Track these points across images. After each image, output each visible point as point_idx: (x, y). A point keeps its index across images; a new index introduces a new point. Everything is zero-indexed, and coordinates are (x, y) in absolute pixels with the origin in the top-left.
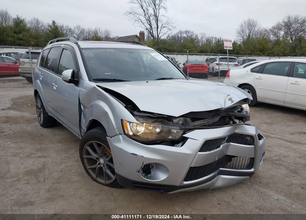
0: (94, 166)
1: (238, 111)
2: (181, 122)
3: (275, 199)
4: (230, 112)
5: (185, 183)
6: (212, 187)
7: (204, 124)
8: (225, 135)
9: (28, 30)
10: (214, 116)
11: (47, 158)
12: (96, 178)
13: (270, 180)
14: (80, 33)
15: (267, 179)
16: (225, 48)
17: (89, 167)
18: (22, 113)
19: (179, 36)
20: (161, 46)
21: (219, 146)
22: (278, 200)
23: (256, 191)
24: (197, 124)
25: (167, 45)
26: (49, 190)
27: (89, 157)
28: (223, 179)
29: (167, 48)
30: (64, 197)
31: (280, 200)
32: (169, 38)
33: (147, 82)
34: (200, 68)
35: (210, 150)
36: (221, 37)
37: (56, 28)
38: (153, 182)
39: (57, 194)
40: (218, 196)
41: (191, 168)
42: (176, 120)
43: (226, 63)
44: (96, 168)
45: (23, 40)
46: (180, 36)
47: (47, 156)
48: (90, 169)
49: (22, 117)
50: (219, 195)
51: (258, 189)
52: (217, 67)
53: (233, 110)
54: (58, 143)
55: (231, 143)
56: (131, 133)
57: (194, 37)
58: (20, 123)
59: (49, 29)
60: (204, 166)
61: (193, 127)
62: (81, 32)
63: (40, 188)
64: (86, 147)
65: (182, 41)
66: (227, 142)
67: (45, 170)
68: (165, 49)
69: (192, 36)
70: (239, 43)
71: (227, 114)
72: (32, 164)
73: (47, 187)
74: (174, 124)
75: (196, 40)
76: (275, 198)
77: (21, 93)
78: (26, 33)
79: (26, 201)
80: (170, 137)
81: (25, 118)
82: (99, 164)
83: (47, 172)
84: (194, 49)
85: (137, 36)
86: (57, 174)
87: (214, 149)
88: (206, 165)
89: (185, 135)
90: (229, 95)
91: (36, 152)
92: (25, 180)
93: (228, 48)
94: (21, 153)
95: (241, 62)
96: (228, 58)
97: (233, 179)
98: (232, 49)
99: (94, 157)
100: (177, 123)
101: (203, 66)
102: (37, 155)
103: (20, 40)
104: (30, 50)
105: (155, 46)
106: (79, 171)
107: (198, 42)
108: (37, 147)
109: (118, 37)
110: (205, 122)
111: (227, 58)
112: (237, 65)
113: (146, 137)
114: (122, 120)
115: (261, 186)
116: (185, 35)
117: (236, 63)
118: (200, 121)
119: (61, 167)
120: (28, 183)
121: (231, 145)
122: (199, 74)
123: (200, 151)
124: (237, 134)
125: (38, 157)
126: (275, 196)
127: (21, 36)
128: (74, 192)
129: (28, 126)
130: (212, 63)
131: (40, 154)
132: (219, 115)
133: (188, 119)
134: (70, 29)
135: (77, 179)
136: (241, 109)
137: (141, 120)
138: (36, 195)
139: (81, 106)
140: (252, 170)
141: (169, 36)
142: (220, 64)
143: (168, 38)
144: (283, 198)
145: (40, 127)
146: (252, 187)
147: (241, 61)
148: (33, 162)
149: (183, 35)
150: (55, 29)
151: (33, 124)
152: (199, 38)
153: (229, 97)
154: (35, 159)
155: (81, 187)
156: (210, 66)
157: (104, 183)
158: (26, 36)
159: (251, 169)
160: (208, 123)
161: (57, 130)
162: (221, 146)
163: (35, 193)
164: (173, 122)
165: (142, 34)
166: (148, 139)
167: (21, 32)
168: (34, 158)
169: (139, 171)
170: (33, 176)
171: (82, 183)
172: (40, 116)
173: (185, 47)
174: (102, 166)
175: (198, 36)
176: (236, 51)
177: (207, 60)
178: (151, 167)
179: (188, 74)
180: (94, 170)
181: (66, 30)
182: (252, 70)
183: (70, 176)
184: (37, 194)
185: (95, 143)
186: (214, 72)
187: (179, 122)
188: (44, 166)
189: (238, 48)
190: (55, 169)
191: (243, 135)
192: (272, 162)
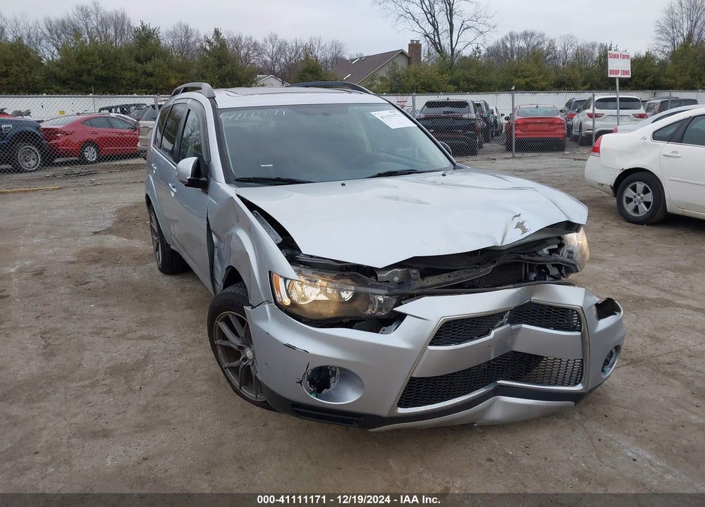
0: (235, 364)
1: (551, 251)
2: (396, 279)
3: (627, 456)
4: (524, 254)
5: (401, 411)
6: (478, 422)
7: (448, 283)
8: (501, 308)
9: (164, 54)
10: (478, 265)
11: (156, 341)
12: (240, 389)
13: (633, 412)
14: (277, 52)
15: (625, 408)
16: (610, 76)
17: (226, 365)
18: (130, 240)
19: (506, 47)
20: (458, 73)
21: (488, 333)
22: (635, 460)
23: (587, 436)
24: (429, 284)
25: (473, 71)
26: (145, 409)
27: (225, 343)
28: (505, 406)
29: (474, 77)
30: (169, 424)
31: (639, 460)
32: (477, 55)
33: (343, 185)
34: (546, 127)
35: (460, 342)
36: (611, 45)
37: (223, 44)
38: (332, 407)
39: (159, 417)
40: (494, 441)
41: (412, 379)
42: (385, 275)
43: (614, 112)
44: (239, 367)
45: (154, 75)
46: (509, 45)
47: (157, 338)
48: (229, 368)
49: (129, 251)
50: (496, 439)
51: (595, 432)
52: (589, 123)
53: (534, 249)
54: (186, 309)
55: (524, 326)
56: (287, 302)
57: (545, 47)
58: (122, 264)
59: (208, 48)
60: (448, 376)
61: (417, 291)
62: (280, 49)
63: (129, 404)
64: (219, 323)
65: (515, 57)
66: (511, 321)
67: (147, 366)
68: (468, 80)
69: (539, 44)
70: (661, 56)
71: (515, 258)
72: (125, 352)
73: (143, 402)
74: (379, 282)
75: (550, 53)
76: (630, 454)
77: (138, 195)
78: (159, 61)
79: (98, 428)
80: (369, 311)
81: (133, 251)
82: (245, 359)
83: (149, 370)
84: (542, 76)
85: (402, 53)
86: (168, 375)
87: (472, 339)
88: (453, 374)
89: (399, 309)
90: (518, 216)
91: (137, 328)
92: (106, 385)
93: (620, 74)
94: (110, 329)
95: (657, 107)
96: (618, 100)
97: (529, 406)
98: (630, 76)
99: (234, 344)
100: (388, 282)
101: (551, 122)
102: (140, 333)
103: (148, 76)
104: (156, 102)
105: (444, 75)
106: (211, 371)
107: (555, 58)
108: (143, 316)
109: (361, 58)
110: (451, 279)
111: (614, 100)
112: (642, 116)
113: (316, 310)
114: (270, 272)
115: (604, 425)
116: (522, 44)
117: (642, 111)
118: (439, 276)
119: (180, 361)
120: (109, 392)
121: (522, 330)
122: (543, 140)
123: (431, 344)
124: (538, 304)
125: (140, 337)
126: (631, 451)
127: (149, 67)
128: (192, 416)
129: (135, 270)
130: (578, 112)
131: (144, 332)
132: (494, 262)
133: (414, 271)
134: (255, 43)
135: (205, 388)
136: (558, 245)
137: (309, 273)
138: (118, 417)
139: (213, 235)
140: (579, 387)
141: (477, 48)
142: (597, 116)
143: (475, 54)
144: (648, 456)
145: (158, 272)
146: (581, 425)
147: (657, 104)
148: (129, 348)
149: (516, 44)
150: (220, 49)
151: (145, 267)
152: (559, 49)
153: (517, 220)
154: (133, 341)
155: (208, 405)
156: (576, 120)
157: (255, 399)
158: (160, 66)
159: (576, 384)
160: (458, 280)
161: (190, 280)
162: (493, 332)
163: (117, 414)
164: (377, 279)
165: (415, 46)
166: (320, 314)
167: (150, 59)
168: (132, 339)
169: (301, 382)
170: (122, 378)
171: (212, 397)
172: (157, 250)
173: (519, 74)
174: (250, 364)
175: (556, 45)
176: (649, 79)
177: (569, 104)
178: (330, 373)
179: (514, 141)
180: (235, 370)
181: (247, 46)
182: (656, 135)
183: (190, 382)
184: (121, 416)
185: (233, 315)
186: (583, 135)
187: (393, 278)
188: (146, 359)
189: (656, 70)
190: (166, 365)
191: (551, 307)
192: (655, 367)
